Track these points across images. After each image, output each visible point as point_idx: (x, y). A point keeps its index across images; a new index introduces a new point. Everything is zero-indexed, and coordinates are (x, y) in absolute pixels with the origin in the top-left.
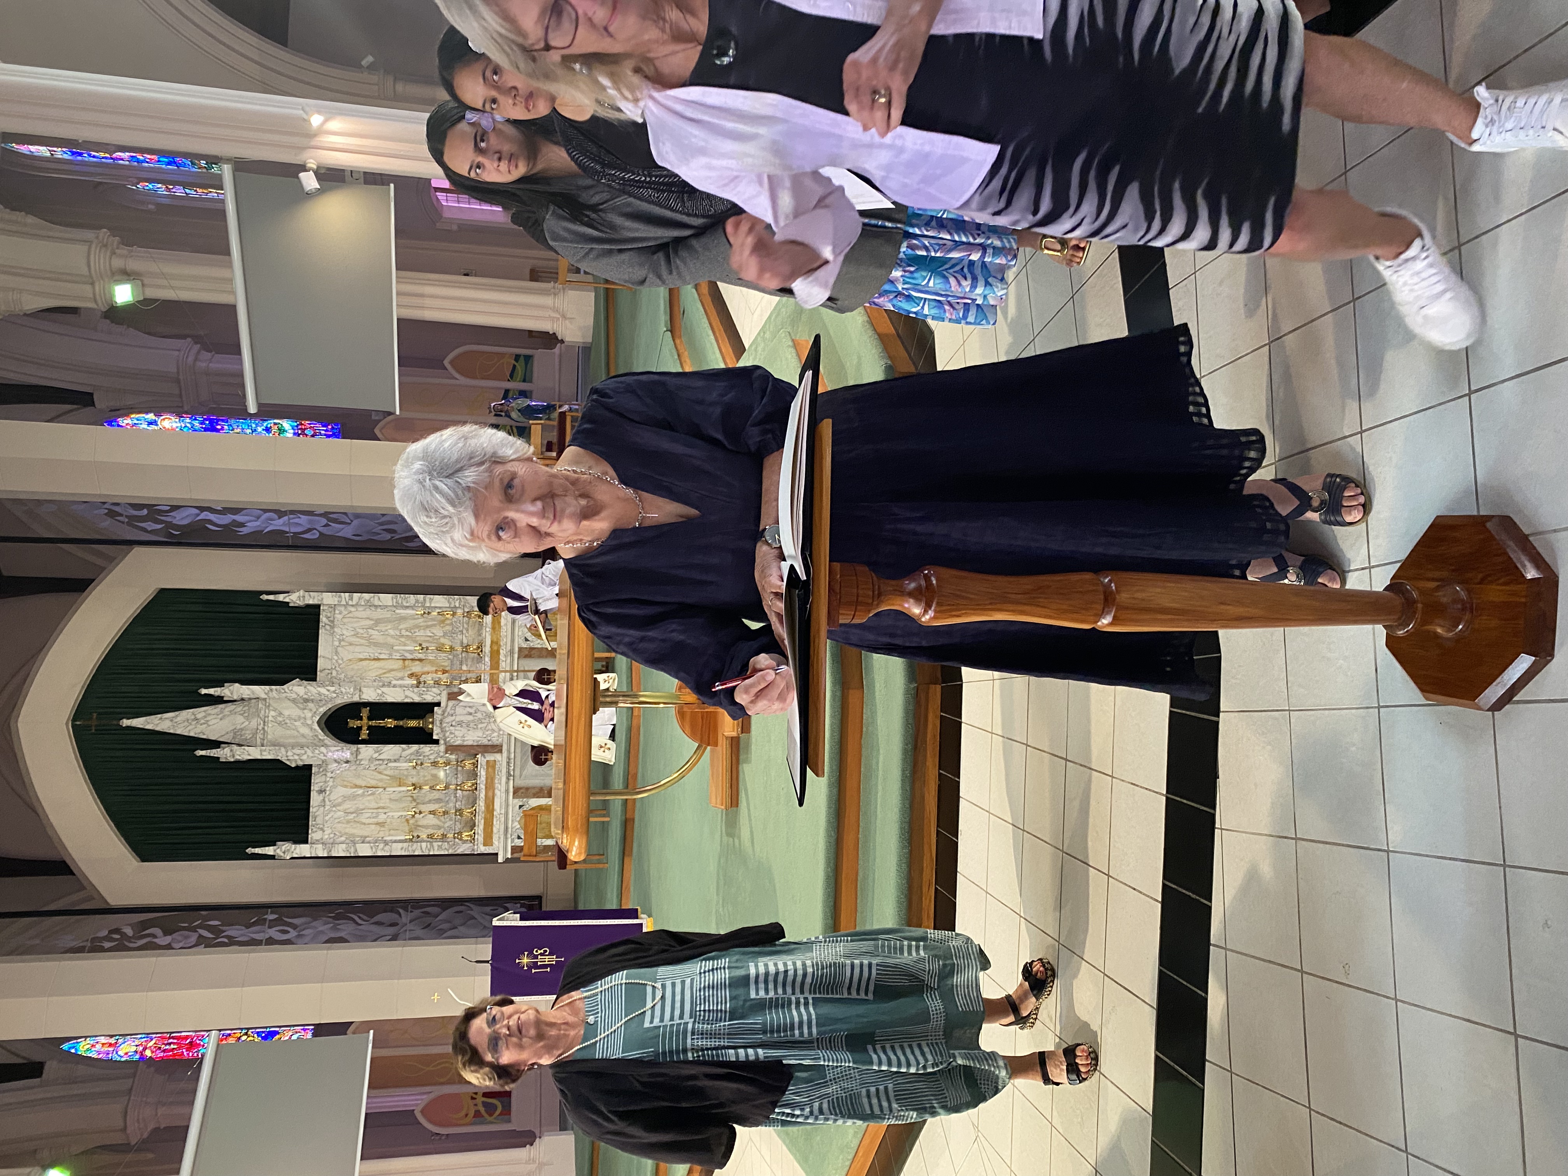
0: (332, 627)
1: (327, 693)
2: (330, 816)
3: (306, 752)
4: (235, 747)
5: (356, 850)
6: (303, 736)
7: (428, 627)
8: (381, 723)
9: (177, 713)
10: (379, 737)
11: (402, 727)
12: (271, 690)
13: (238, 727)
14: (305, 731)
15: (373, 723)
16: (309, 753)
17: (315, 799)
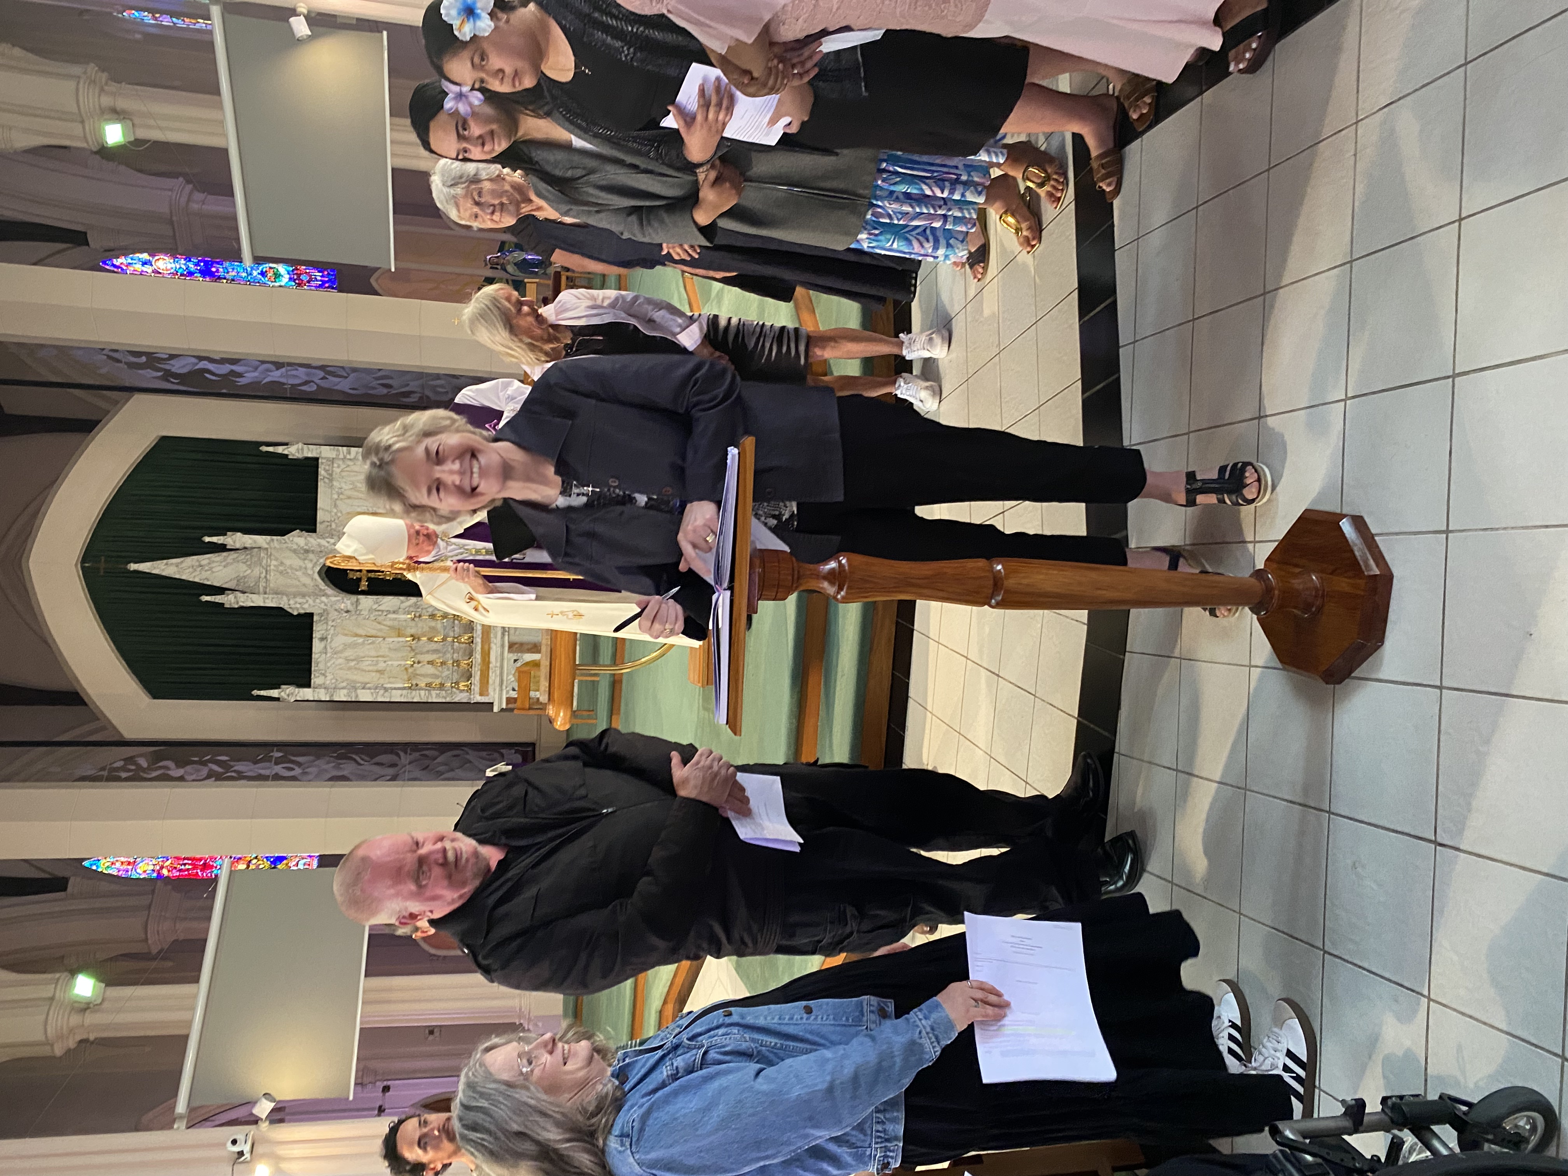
0: (331, 480)
1: (327, 545)
2: (332, 662)
3: (307, 601)
4: (239, 594)
5: (357, 696)
6: (304, 585)
9: (181, 559)
10: (378, 588)
12: (273, 540)
13: (242, 575)
14: (307, 580)
15: (372, 575)
16: (311, 601)
17: (317, 646)
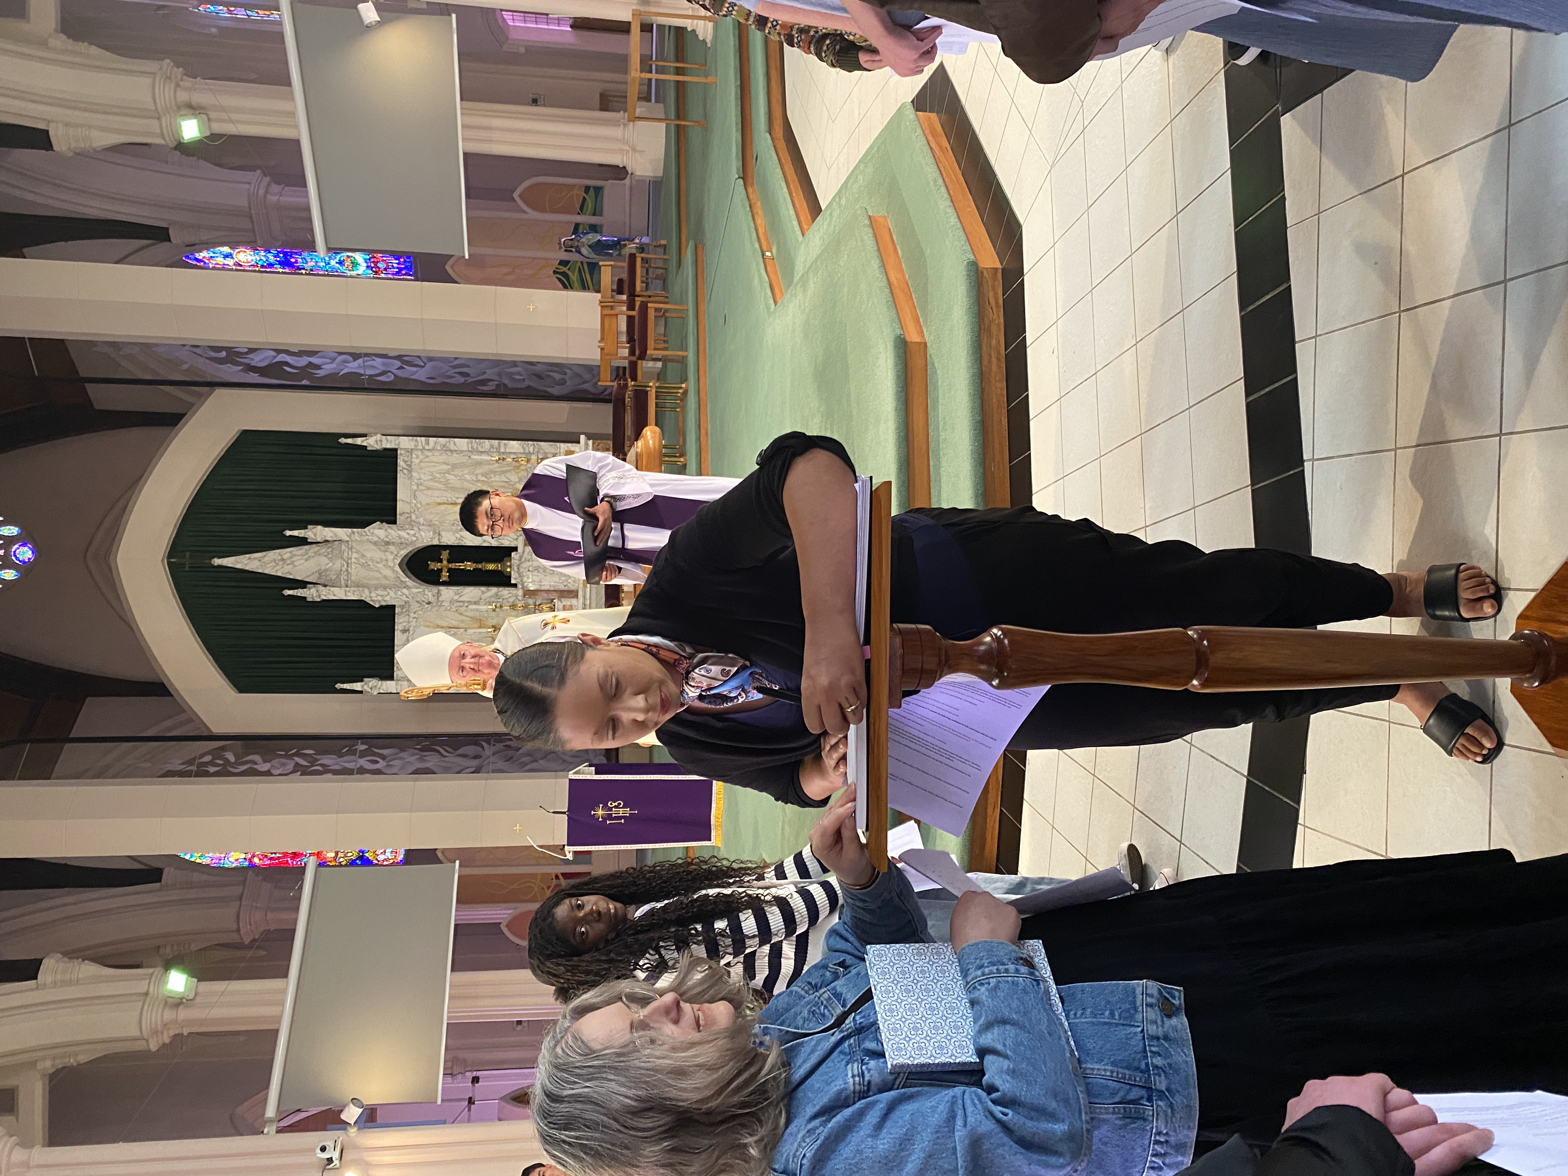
0: (410, 471)
1: (407, 536)
3: (389, 594)
4: (320, 588)
6: (385, 577)
7: (503, 472)
8: (461, 566)
9: (264, 553)
10: (459, 579)
11: (480, 569)
12: (353, 533)
13: (323, 568)
14: (388, 572)
15: (452, 566)
16: (392, 594)
17: (399, 638)
